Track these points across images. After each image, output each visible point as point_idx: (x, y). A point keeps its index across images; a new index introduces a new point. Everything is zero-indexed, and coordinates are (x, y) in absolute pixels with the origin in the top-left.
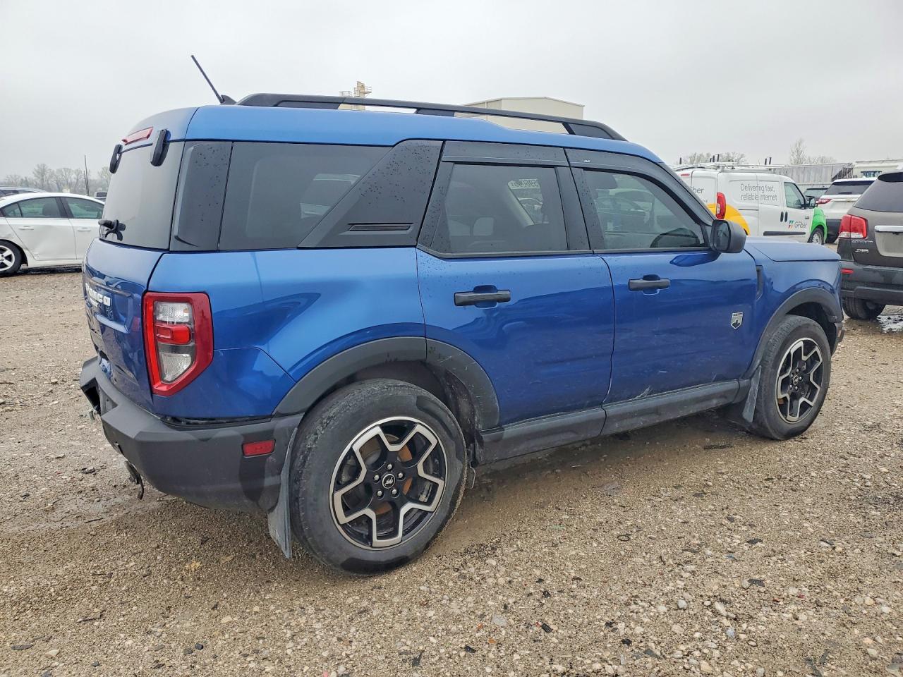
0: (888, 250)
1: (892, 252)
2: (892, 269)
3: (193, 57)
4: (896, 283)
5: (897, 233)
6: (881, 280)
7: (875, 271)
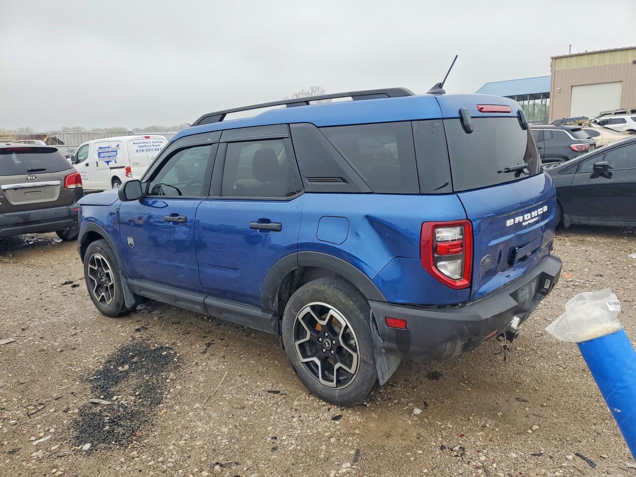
0: (15, 201)
1: (18, 201)
2: (27, 212)
3: (457, 56)
4: (32, 220)
5: (16, 189)
6: (22, 220)
7: (14, 216)
